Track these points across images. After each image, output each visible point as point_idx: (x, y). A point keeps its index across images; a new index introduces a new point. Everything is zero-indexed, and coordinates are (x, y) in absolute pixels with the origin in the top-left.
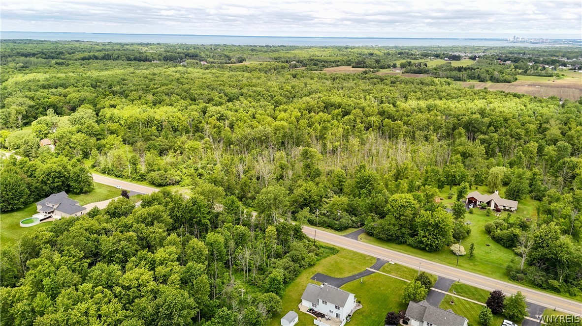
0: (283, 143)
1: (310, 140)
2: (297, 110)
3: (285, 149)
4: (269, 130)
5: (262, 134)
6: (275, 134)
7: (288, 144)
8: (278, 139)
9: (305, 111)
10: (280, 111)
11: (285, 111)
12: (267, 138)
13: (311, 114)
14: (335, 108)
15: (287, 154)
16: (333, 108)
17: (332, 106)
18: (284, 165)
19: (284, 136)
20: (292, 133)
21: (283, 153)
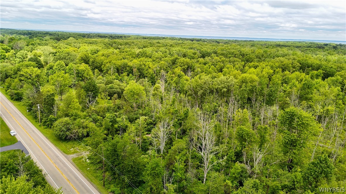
0: (249, 99)
1: (288, 99)
2: (269, 67)
3: (251, 107)
4: (233, 81)
5: (223, 85)
6: (241, 87)
7: (256, 101)
8: (243, 94)
9: (279, 69)
10: (250, 67)
11: (256, 67)
12: (229, 91)
13: (285, 73)
14: (313, 69)
15: (254, 114)
16: (310, 68)
17: (308, 67)
18: (248, 134)
19: (252, 91)
20: (262, 89)
21: (247, 113)
